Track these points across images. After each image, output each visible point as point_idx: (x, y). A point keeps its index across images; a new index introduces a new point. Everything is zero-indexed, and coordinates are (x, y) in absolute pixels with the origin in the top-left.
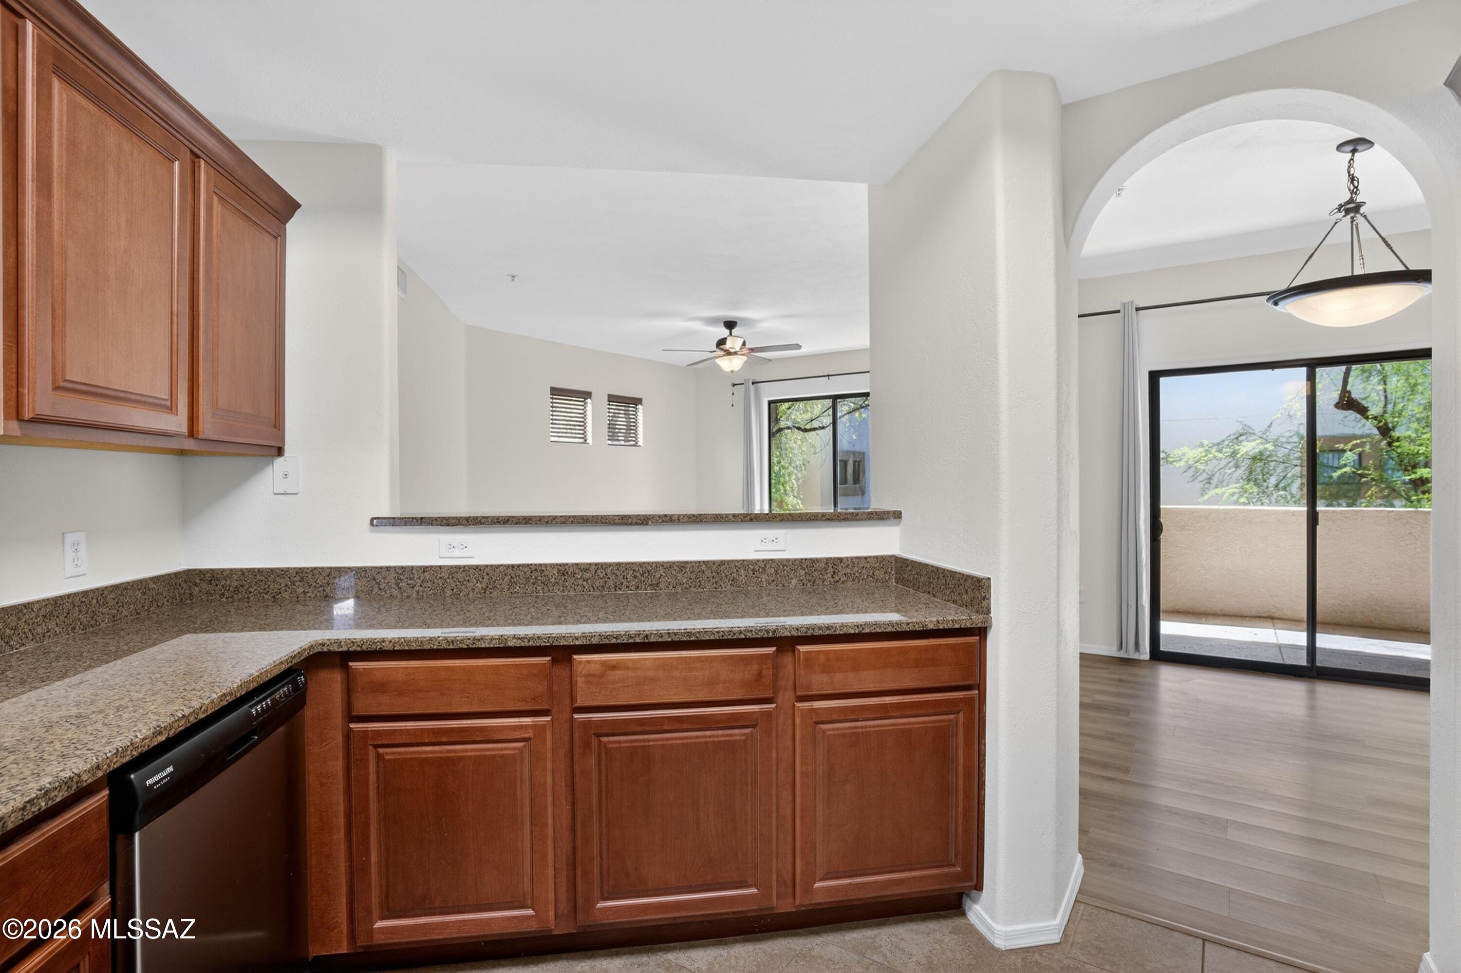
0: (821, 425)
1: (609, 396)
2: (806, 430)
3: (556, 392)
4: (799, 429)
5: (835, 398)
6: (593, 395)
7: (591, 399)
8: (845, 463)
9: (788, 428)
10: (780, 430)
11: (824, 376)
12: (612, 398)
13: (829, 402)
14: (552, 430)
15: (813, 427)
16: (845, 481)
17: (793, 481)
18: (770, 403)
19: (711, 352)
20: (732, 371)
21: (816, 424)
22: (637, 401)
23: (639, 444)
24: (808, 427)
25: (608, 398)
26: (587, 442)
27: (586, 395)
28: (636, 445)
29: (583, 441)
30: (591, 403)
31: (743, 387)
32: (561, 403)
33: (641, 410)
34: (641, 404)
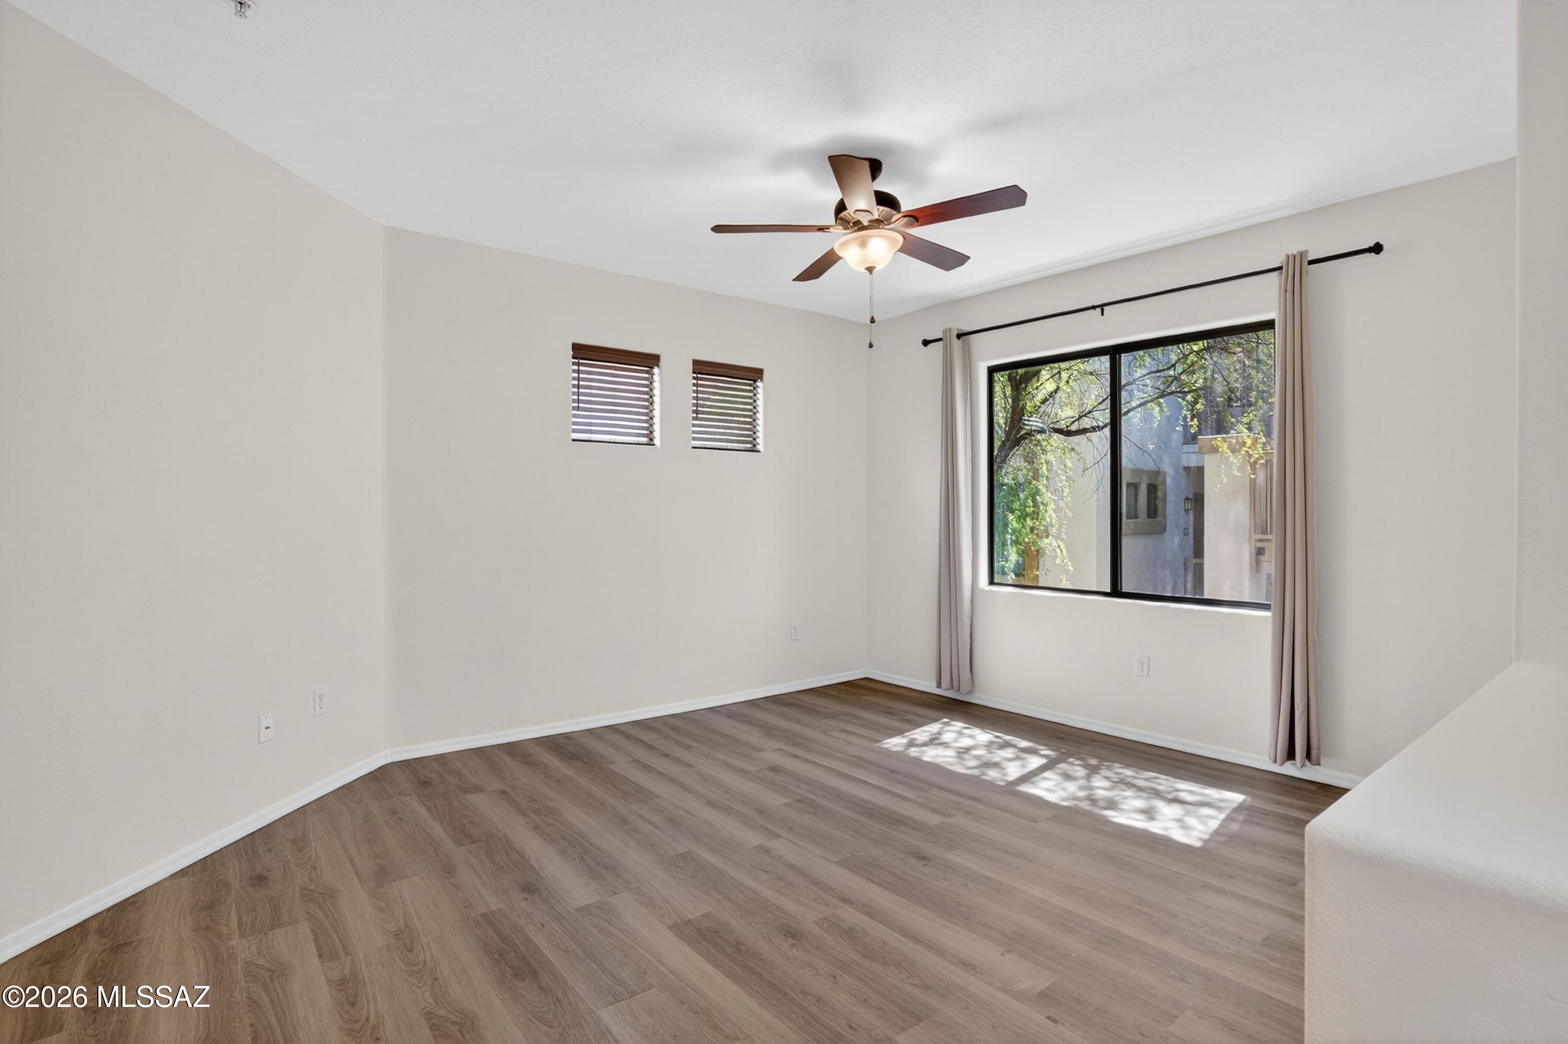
0: (1095, 424)
1: (696, 362)
2: (1068, 433)
3: (582, 352)
4: (1059, 431)
5: (1115, 352)
6: (663, 361)
7: (658, 366)
8: (1134, 487)
9: (1042, 431)
10: (1030, 434)
11: (1094, 307)
12: (702, 368)
13: (1103, 363)
14: (574, 420)
15: (1081, 428)
16: (1133, 515)
17: (1052, 512)
18: (992, 371)
21: (1086, 423)
22: (754, 375)
23: (759, 447)
24: (1074, 428)
25: (693, 364)
26: (651, 443)
27: (650, 361)
28: (754, 450)
29: (645, 440)
30: (661, 375)
31: (942, 345)
32: (597, 373)
33: (764, 389)
34: (762, 379)
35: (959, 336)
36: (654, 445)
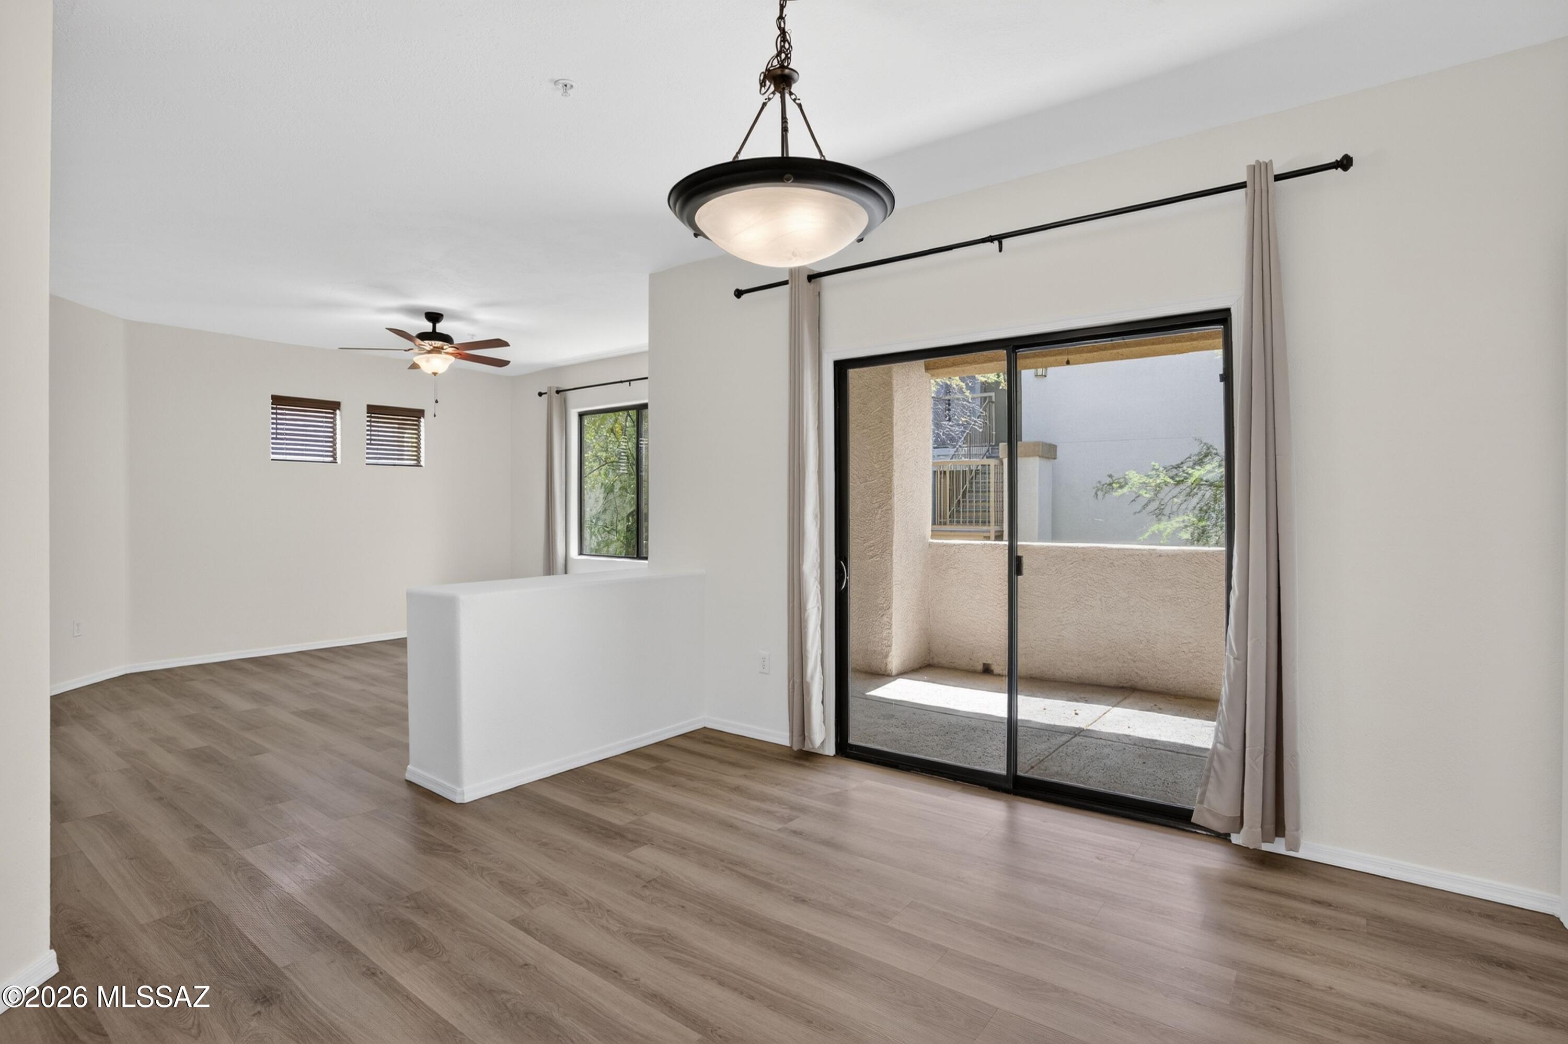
1: (370, 406)
3: (277, 400)
6: (344, 406)
7: (339, 409)
12: (375, 410)
18: (581, 415)
19: (405, 351)
20: (435, 374)
22: (418, 414)
23: (423, 463)
25: (368, 408)
26: (335, 461)
27: (334, 406)
28: (418, 465)
29: (331, 459)
30: (341, 415)
31: (547, 398)
32: (290, 415)
33: (425, 423)
34: (424, 417)
35: (558, 392)
36: (337, 463)
